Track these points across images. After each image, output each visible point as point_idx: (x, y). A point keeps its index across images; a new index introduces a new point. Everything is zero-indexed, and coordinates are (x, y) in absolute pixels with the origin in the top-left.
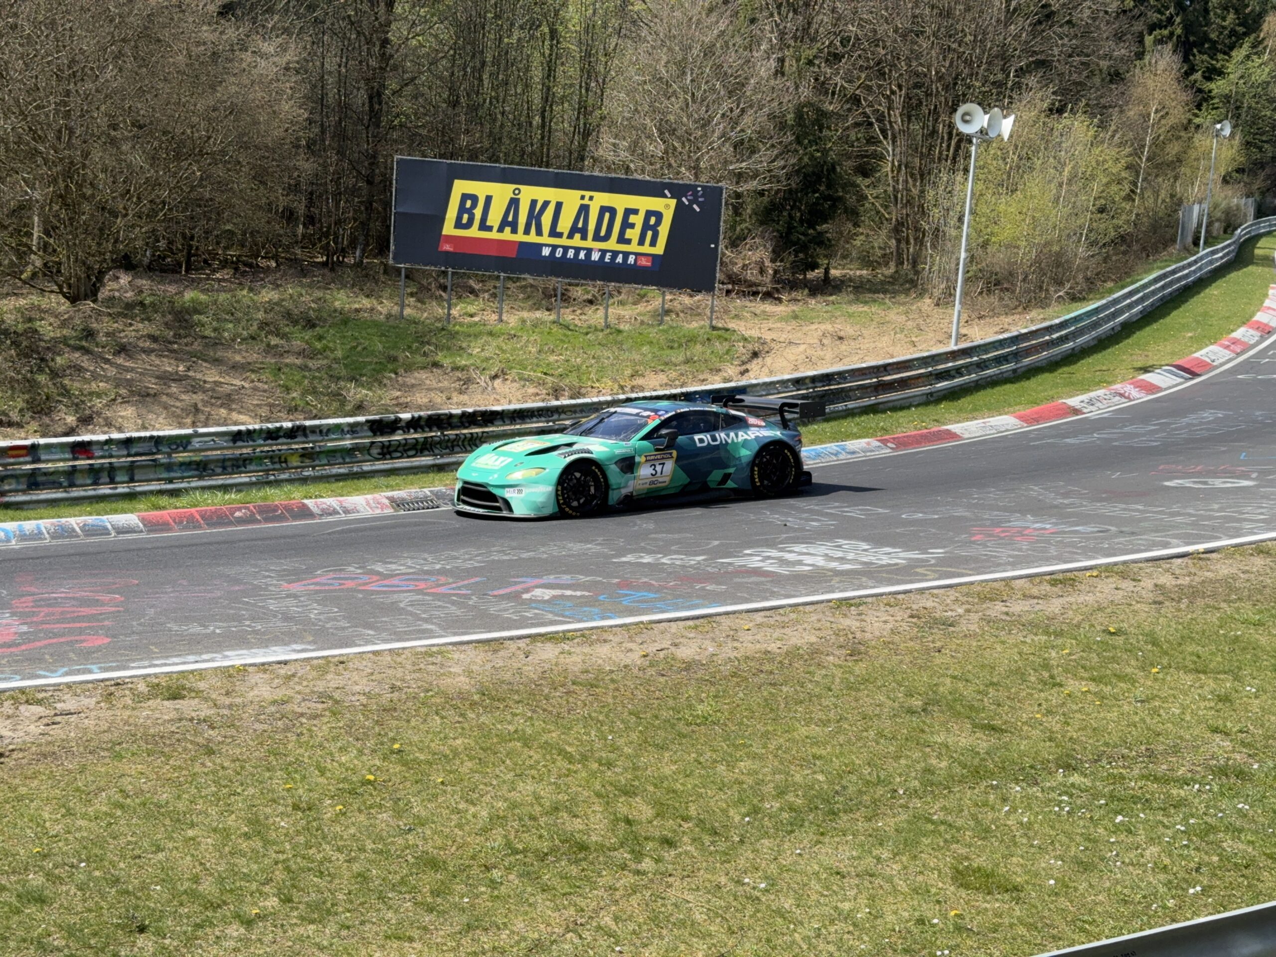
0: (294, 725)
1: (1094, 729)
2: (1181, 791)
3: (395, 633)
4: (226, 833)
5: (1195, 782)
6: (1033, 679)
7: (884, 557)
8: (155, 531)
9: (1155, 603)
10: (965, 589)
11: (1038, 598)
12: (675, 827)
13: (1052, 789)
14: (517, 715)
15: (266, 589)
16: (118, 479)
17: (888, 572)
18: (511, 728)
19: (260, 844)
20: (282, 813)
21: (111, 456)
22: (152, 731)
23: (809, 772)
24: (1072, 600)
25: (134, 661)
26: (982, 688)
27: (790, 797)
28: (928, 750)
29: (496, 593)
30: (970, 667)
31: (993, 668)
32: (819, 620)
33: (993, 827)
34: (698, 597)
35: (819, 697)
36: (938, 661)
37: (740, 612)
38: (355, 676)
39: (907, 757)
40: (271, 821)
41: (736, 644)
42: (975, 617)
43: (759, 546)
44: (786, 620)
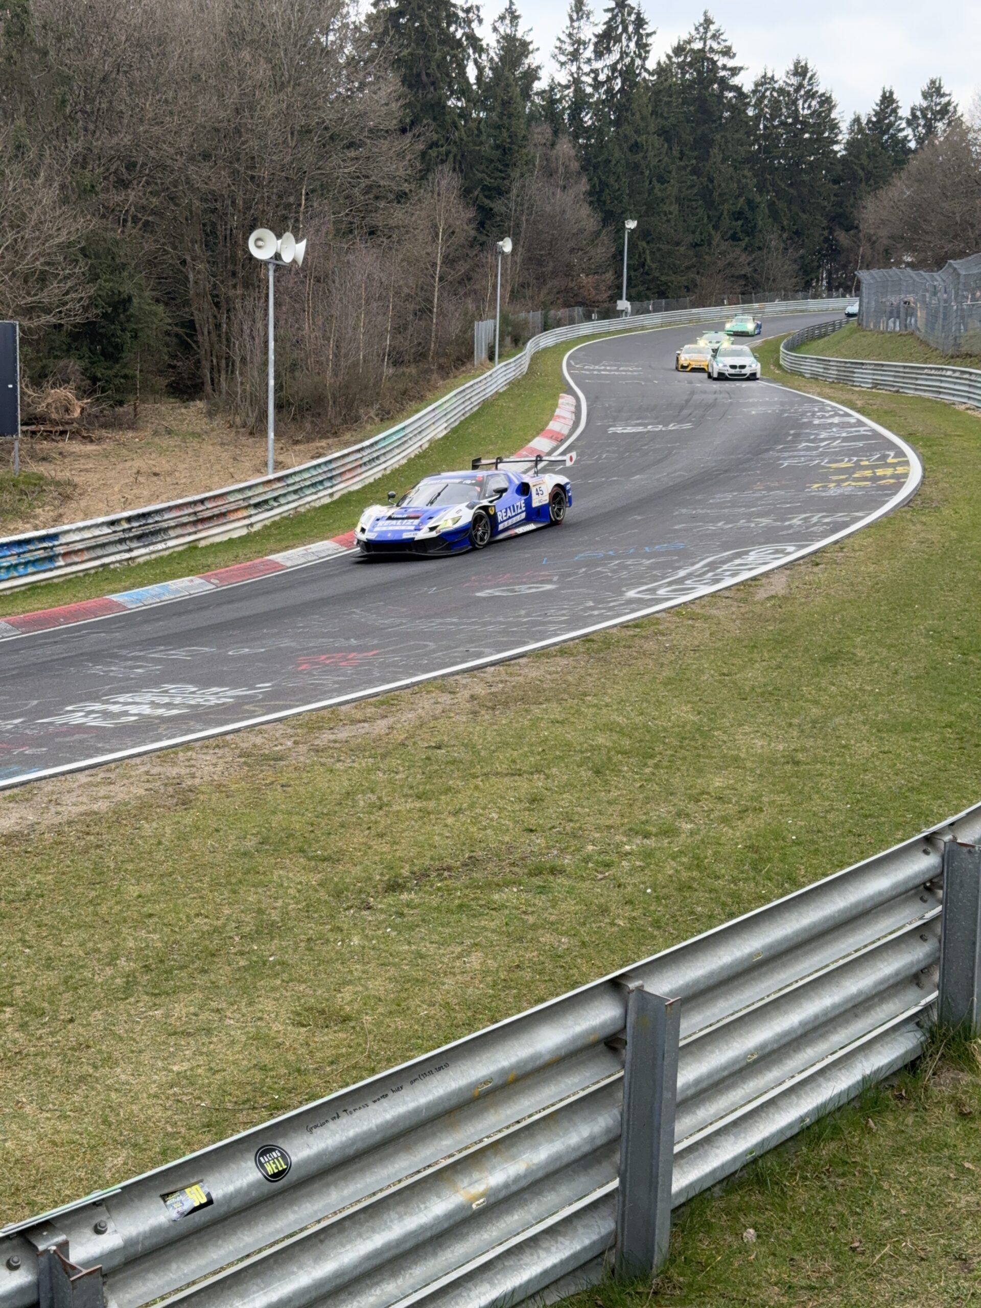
2: (501, 894)
7: (211, 698)
9: (472, 712)
10: (293, 722)
11: (364, 721)
17: (216, 713)
24: (396, 719)
26: (313, 819)
32: (147, 772)
34: (16, 763)
37: (63, 774)
41: (59, 809)
42: (302, 748)
43: (81, 701)
44: (113, 776)
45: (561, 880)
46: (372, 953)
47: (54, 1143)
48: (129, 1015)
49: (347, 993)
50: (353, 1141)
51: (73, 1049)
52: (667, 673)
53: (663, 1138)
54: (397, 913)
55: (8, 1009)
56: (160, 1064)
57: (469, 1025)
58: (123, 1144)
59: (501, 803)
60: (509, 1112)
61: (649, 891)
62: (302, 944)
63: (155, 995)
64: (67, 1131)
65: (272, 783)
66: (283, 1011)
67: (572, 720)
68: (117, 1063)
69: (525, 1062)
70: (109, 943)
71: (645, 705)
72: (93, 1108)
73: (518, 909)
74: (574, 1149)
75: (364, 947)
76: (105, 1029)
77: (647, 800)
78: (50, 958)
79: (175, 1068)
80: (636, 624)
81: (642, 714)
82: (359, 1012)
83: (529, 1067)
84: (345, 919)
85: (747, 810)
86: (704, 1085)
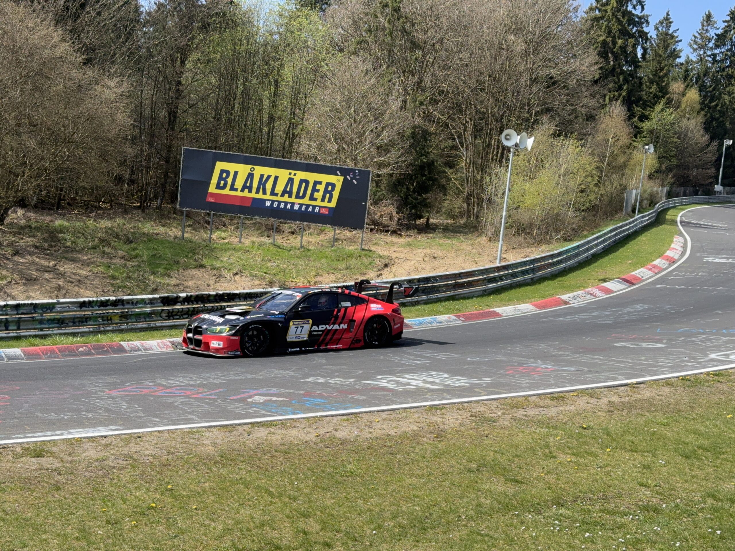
0: (109, 473)
1: (574, 483)
2: (623, 520)
3: (171, 420)
4: (65, 537)
5: (630, 514)
6: (540, 453)
7: (457, 382)
8: (31, 359)
9: (609, 411)
10: (502, 401)
11: (543, 407)
12: (332, 536)
13: (550, 517)
14: (241, 469)
15: (95, 394)
16: (10, 328)
17: (459, 391)
18: (238, 477)
19: (86, 544)
20: (99, 526)
21: (7, 315)
22: (23, 476)
23: (411, 505)
24: (563, 409)
25: (15, 435)
26: (511, 458)
27: (400, 520)
28: (479, 493)
29: (231, 398)
30: (504, 446)
31: (517, 447)
32: (419, 417)
33: (516, 538)
34: (350, 402)
35: (418, 461)
36: (486, 442)
37: (374, 412)
38: (147, 445)
39: (467, 497)
40: (93, 530)
41: (371, 430)
42: (508, 417)
43: (385, 374)
44: (400, 417)
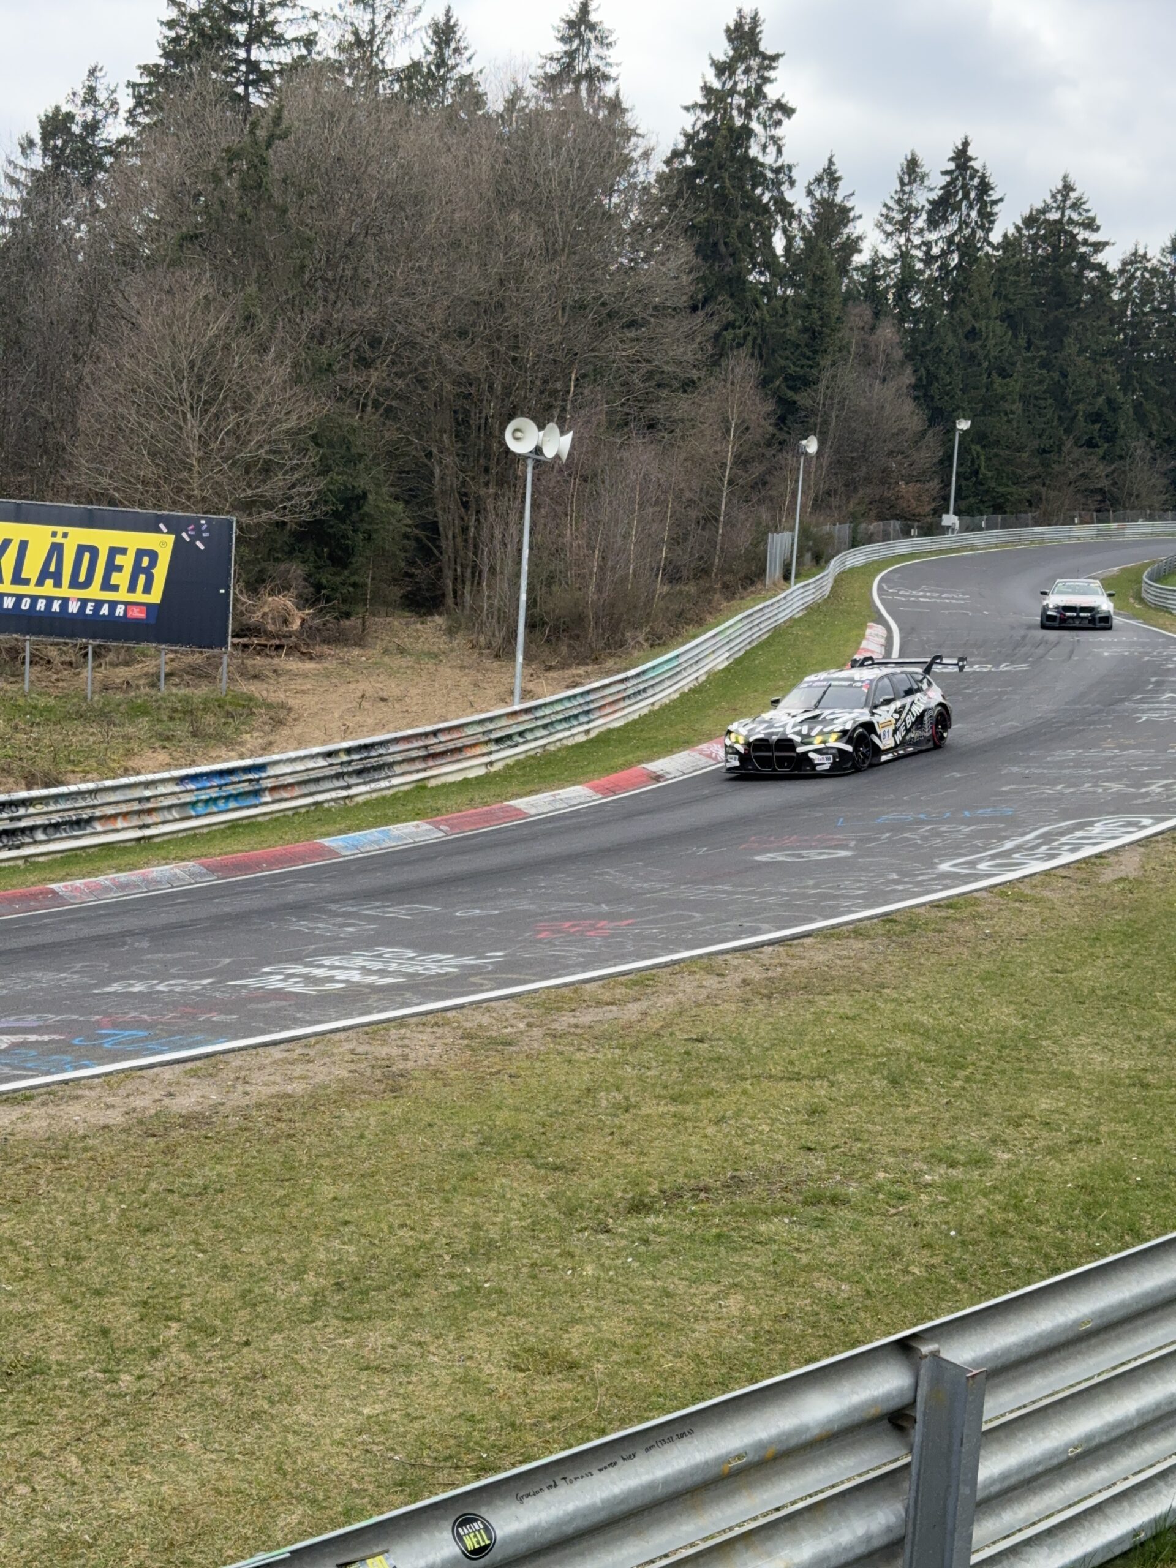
6: (605, 1103)
7: (433, 966)
9: (743, 1000)
10: (527, 1000)
11: (612, 1004)
17: (437, 984)
24: (651, 1003)
32: (352, 1051)
34: (201, 1031)
37: (255, 1047)
42: (537, 1032)
43: (280, 962)
44: (312, 1053)
45: (844, 1212)
46: (609, 1286)
47: (219, 1492)
48: (315, 1342)
49: (576, 1334)
50: (573, 1517)
51: (245, 1378)
52: (986, 965)
53: (958, 1544)
54: (640, 1239)
55: (174, 1325)
56: (348, 1403)
57: (722, 1384)
58: (299, 1499)
59: (774, 1113)
60: (765, 1496)
61: (953, 1233)
62: (525, 1270)
63: (347, 1320)
64: (234, 1478)
65: (498, 1072)
66: (497, 1351)
67: (865, 1016)
68: (297, 1400)
69: (789, 1435)
70: (296, 1254)
71: (957, 1003)
72: (266, 1453)
73: (788, 1244)
74: (845, 1549)
75: (598, 1279)
76: (286, 1356)
77: (955, 1120)
78: (226, 1267)
79: (366, 1411)
80: (950, 904)
81: (952, 1014)
82: (589, 1358)
83: (793, 1442)
84: (577, 1242)
85: (1080, 1141)
86: (1013, 1481)
